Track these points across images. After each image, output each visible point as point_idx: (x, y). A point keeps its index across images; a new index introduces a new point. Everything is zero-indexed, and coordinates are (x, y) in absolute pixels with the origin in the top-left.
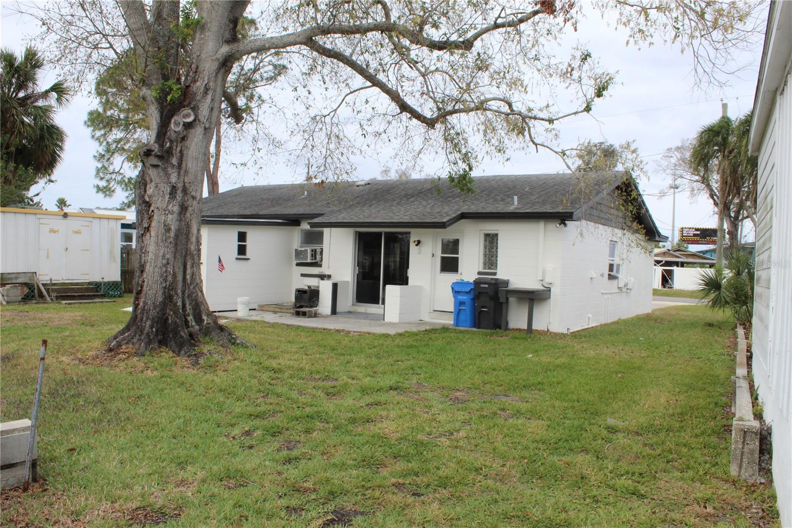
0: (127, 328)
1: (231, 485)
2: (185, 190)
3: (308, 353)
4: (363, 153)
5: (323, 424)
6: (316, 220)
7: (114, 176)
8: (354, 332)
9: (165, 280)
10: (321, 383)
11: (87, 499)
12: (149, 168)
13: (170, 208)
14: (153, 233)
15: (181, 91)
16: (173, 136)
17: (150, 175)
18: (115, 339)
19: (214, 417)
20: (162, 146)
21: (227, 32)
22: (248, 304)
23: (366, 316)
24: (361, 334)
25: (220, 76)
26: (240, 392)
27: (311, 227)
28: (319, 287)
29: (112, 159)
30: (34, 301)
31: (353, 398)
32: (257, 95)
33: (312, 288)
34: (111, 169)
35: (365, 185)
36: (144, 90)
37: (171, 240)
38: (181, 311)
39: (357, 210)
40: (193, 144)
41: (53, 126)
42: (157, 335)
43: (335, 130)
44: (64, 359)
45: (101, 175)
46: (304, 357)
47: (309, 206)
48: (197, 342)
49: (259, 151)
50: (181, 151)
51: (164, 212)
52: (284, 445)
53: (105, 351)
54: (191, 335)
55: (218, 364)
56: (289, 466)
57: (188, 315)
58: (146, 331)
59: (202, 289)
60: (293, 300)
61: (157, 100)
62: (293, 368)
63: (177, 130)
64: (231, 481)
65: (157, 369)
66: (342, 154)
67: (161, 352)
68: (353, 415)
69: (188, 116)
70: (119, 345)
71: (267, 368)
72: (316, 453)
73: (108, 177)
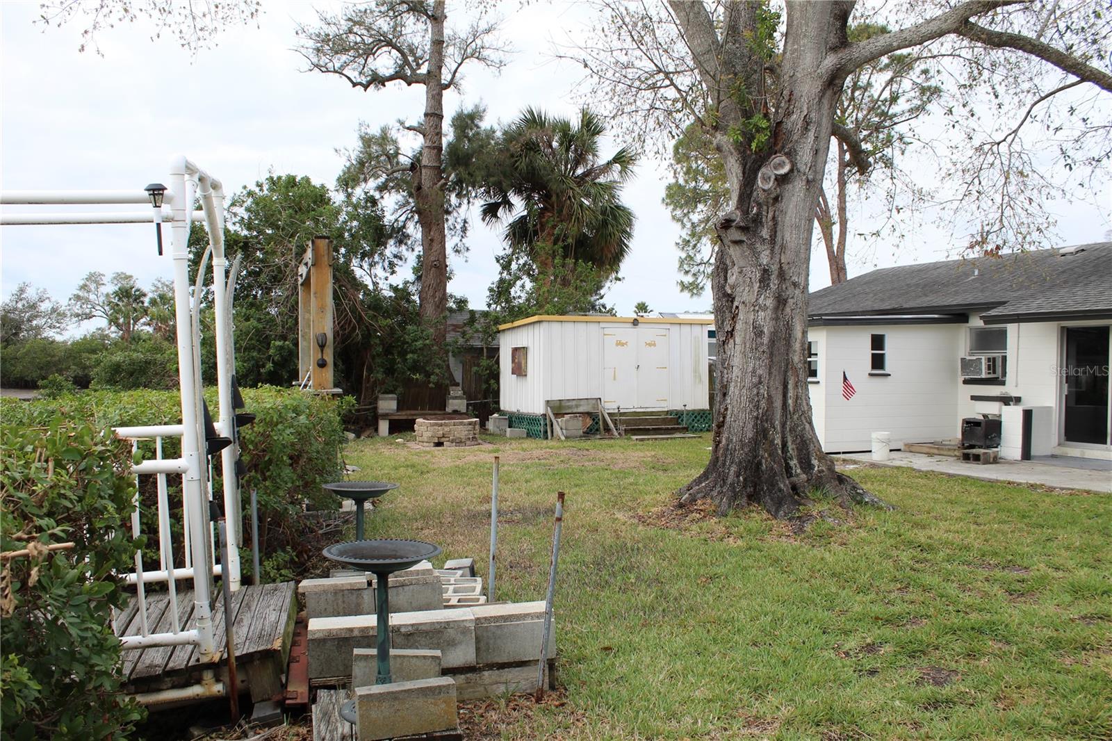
0: (705, 476)
1: (833, 734)
2: (782, 275)
3: (979, 521)
4: (1068, 196)
5: (1000, 645)
6: (993, 312)
7: (702, 268)
8: (1062, 489)
9: (757, 407)
10: (998, 573)
11: (613, 728)
12: (729, 246)
13: (761, 301)
14: (738, 340)
15: (770, 131)
16: (762, 196)
17: (731, 256)
18: (689, 490)
19: (820, 616)
20: (746, 212)
21: (832, 35)
22: (888, 441)
23: (1082, 462)
24: (1073, 493)
25: (825, 101)
26: (864, 579)
27: (985, 324)
28: (1000, 415)
29: (699, 245)
30: (598, 436)
31: (1055, 602)
32: (897, 136)
33: (990, 417)
34: (698, 258)
35: (1077, 252)
36: (719, 136)
37: (765, 348)
38: (780, 452)
39: (1063, 292)
40: (791, 206)
41: (618, 207)
42: (745, 487)
43: (1017, 163)
44: (619, 515)
45: (686, 267)
46: (973, 527)
47: (982, 291)
48: (803, 498)
49: (899, 212)
50: (774, 218)
51: (752, 308)
52: (929, 674)
53: (673, 506)
54: (794, 488)
55: (832, 533)
56: (935, 713)
57: (791, 459)
58: (729, 481)
59: (811, 420)
60: (959, 436)
61: (736, 149)
62: (952, 545)
63: (766, 187)
64: (834, 728)
65: (742, 537)
66: (1030, 200)
67: (750, 511)
68: (1055, 634)
69: (781, 165)
70: (693, 500)
71: (910, 543)
72: (984, 695)
73: (695, 269)
